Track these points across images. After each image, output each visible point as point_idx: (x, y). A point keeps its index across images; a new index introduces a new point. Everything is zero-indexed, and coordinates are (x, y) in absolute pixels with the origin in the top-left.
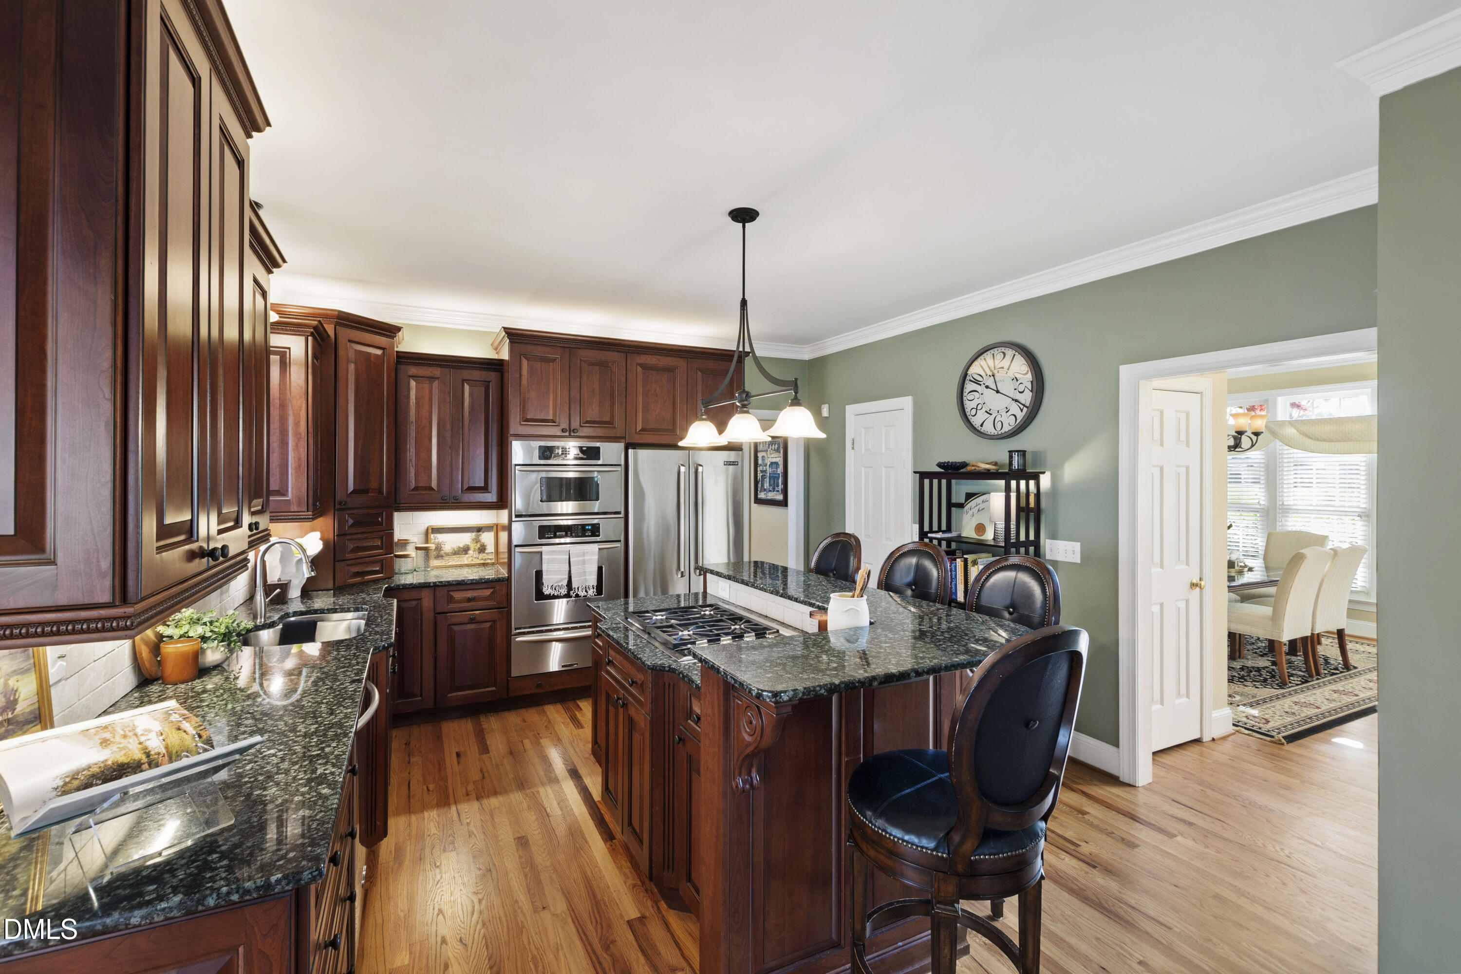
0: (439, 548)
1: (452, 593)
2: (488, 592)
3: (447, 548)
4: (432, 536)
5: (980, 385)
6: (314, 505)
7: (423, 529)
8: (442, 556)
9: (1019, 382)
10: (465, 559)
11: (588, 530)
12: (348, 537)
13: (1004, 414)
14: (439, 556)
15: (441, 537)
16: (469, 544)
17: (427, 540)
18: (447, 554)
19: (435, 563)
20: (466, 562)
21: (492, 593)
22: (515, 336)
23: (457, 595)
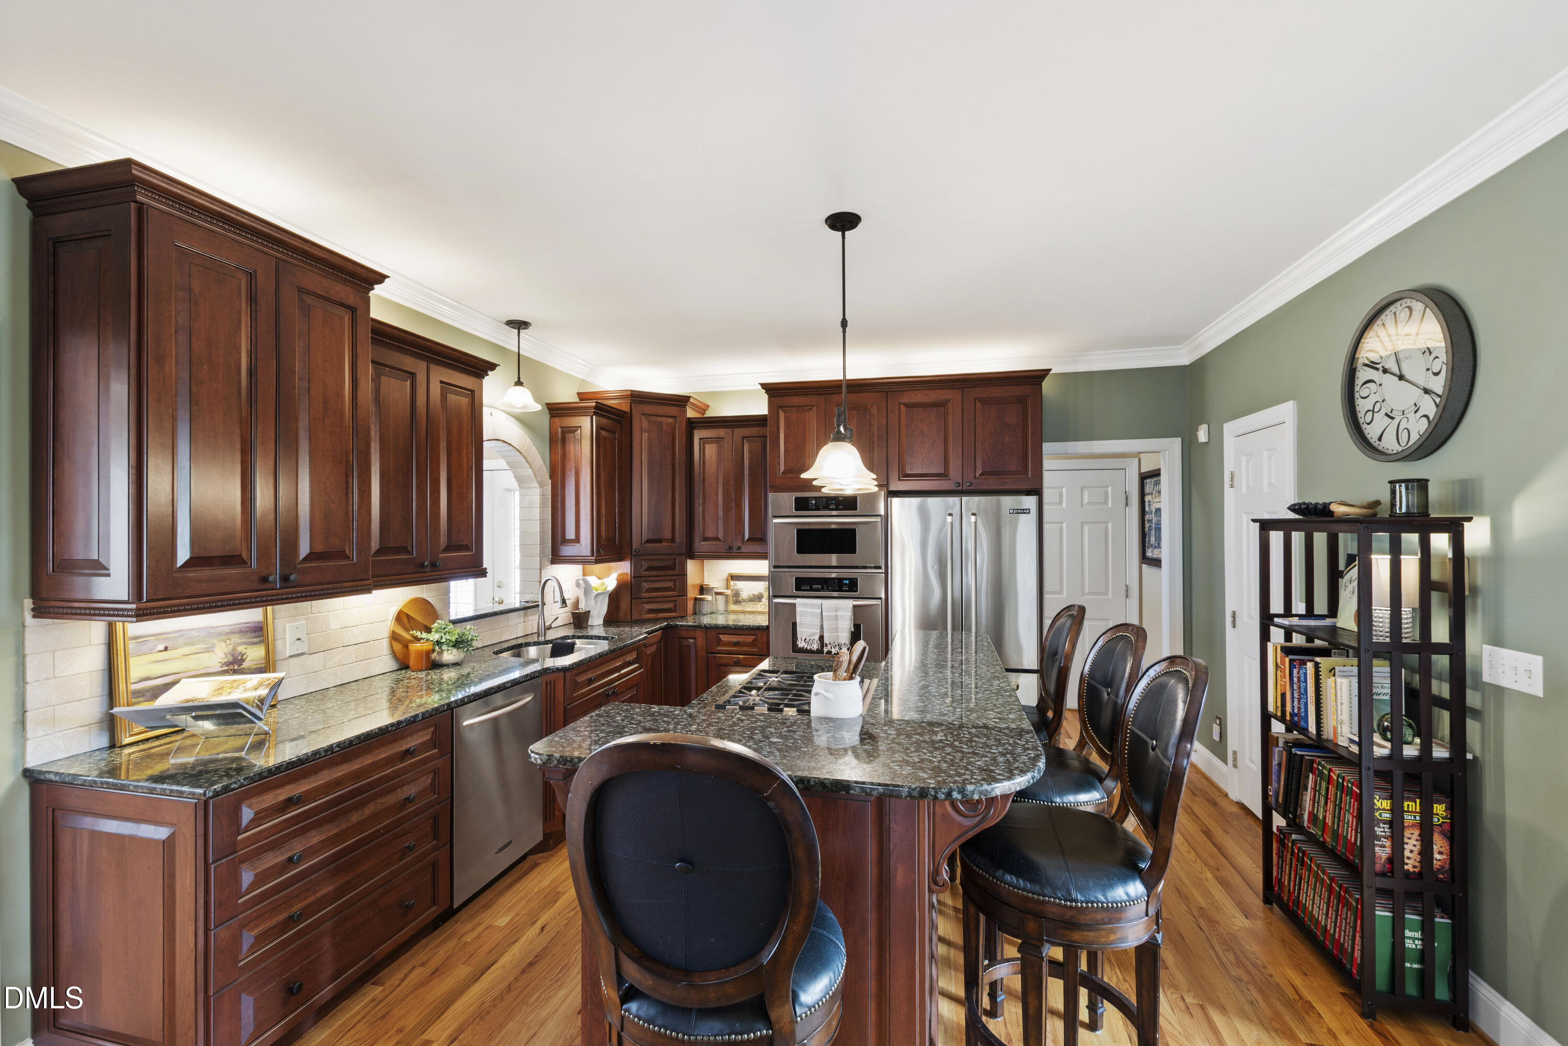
0: (737, 594)
1: (720, 636)
2: (750, 639)
3: (744, 595)
4: (732, 583)
5: (1377, 369)
6: (598, 551)
7: (725, 575)
8: (740, 602)
9: (1433, 356)
10: (759, 606)
11: (846, 584)
12: (643, 579)
13: (1411, 416)
14: (737, 602)
15: (740, 585)
16: (763, 592)
17: (727, 587)
18: (744, 601)
19: (733, 607)
20: (760, 610)
21: (754, 640)
22: (773, 390)
23: (724, 638)
